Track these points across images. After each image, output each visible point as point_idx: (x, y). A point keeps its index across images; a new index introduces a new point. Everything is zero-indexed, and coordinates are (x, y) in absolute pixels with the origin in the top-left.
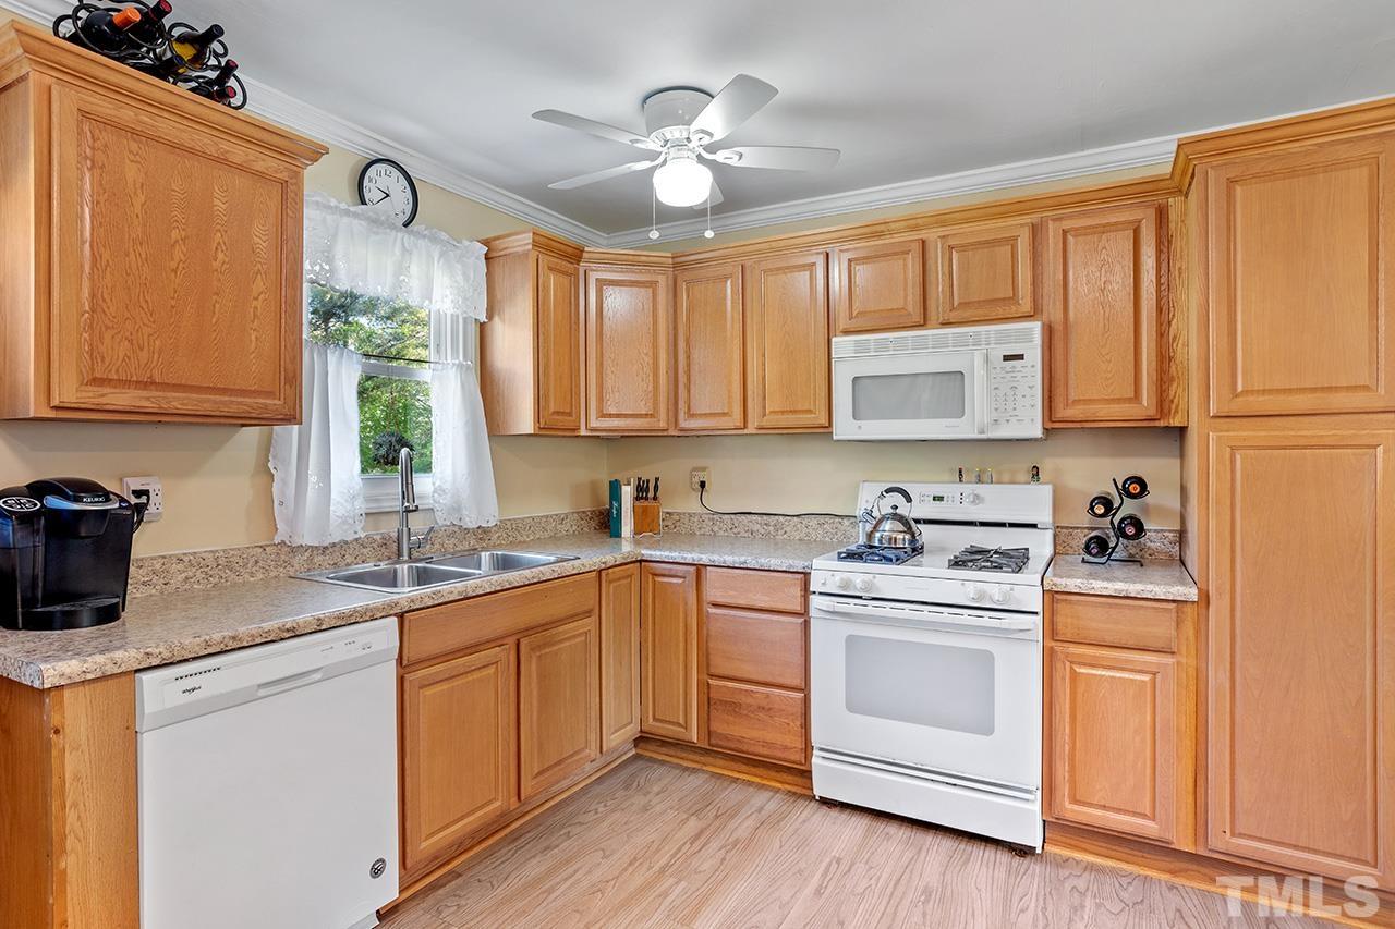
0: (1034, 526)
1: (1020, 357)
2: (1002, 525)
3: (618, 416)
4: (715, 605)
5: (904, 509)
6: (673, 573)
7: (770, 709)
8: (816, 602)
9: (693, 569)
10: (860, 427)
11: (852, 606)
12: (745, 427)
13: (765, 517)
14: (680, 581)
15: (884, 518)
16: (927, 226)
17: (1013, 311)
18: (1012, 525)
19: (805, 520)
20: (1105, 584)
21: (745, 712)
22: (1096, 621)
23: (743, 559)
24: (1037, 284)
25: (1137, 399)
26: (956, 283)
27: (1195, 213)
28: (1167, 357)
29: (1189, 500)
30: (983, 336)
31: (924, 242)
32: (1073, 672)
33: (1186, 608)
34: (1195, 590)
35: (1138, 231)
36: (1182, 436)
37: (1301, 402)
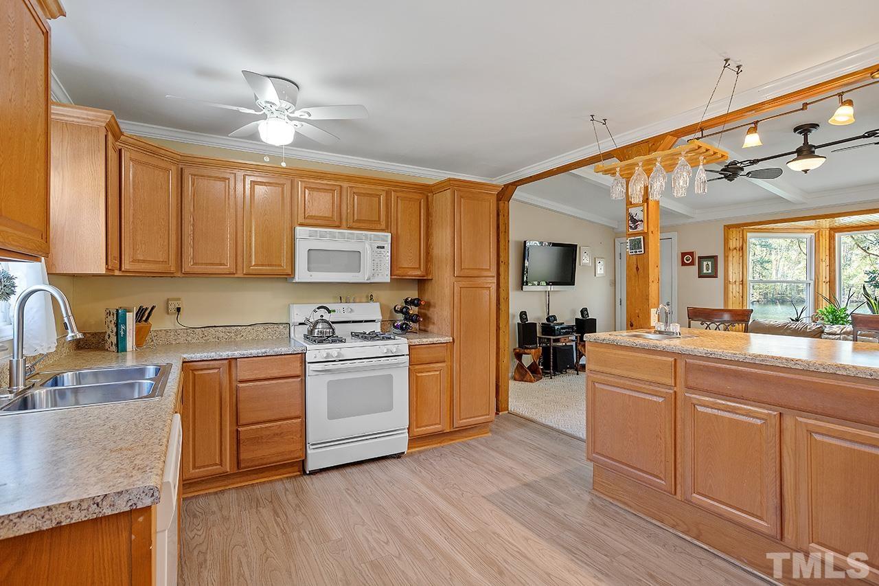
0: (374, 321)
1: (383, 247)
2: (361, 322)
3: (144, 261)
4: (241, 382)
5: (327, 317)
6: (211, 367)
7: (281, 434)
8: (310, 368)
9: (226, 362)
10: (311, 276)
11: (330, 366)
12: (236, 273)
13: (227, 328)
14: (216, 371)
15: (317, 322)
16: (344, 180)
17: (378, 227)
18: (366, 321)
19: (256, 328)
20: (426, 340)
21: (265, 440)
22: (425, 355)
23: (263, 350)
24: (387, 216)
25: (420, 268)
26: (356, 209)
27: (449, 204)
28: (428, 253)
29: (435, 307)
30: (369, 236)
31: (341, 187)
32: (417, 376)
33: (449, 345)
34: (451, 338)
35: (420, 202)
36: (422, 283)
37: (476, 273)
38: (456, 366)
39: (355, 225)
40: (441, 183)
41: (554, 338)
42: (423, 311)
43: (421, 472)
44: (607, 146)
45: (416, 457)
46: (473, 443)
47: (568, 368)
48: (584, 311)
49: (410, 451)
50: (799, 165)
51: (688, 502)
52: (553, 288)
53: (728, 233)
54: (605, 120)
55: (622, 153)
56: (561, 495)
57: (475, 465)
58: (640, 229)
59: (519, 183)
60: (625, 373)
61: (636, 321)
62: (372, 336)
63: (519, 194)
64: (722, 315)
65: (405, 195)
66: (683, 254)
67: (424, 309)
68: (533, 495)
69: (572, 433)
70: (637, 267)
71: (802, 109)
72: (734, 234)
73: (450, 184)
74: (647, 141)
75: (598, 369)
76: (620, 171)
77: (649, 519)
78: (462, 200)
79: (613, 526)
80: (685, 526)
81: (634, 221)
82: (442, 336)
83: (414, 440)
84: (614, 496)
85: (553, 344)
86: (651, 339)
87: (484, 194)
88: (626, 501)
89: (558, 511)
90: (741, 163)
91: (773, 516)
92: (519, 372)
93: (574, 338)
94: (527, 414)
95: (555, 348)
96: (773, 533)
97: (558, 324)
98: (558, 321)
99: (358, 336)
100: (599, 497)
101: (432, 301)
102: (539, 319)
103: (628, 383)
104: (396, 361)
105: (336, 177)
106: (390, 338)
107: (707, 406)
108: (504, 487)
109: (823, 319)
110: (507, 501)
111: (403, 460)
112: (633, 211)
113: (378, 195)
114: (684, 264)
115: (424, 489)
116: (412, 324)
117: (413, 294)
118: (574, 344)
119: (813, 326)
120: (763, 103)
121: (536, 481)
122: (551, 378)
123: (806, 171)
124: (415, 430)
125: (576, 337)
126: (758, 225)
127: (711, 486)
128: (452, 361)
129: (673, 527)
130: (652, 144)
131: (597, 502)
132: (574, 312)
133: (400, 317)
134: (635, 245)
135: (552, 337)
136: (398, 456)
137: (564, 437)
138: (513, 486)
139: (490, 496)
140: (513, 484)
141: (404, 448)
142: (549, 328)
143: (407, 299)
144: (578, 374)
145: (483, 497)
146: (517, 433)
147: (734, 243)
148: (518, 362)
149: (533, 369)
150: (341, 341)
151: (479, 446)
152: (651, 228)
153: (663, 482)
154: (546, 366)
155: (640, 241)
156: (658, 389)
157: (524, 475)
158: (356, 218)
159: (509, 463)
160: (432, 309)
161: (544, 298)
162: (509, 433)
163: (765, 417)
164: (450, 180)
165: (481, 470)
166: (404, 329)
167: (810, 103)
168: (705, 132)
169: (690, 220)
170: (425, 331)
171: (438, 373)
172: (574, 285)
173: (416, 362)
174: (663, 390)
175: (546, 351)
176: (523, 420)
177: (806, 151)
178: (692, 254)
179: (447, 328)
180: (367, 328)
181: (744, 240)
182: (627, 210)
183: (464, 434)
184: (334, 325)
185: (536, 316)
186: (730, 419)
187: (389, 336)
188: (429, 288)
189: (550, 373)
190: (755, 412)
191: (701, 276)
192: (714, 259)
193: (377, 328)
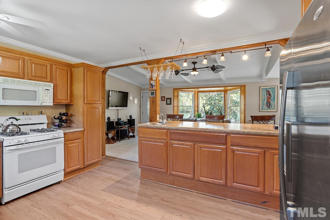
0: (43, 123)
1: (49, 90)
8: (5, 149)
10: (5, 102)
15: (9, 126)
17: (46, 80)
24: (51, 76)
25: (67, 99)
26: (33, 71)
27: (82, 73)
28: (71, 93)
29: (74, 116)
30: (41, 84)
31: (24, 59)
32: (68, 146)
33: (82, 131)
34: (83, 129)
35: (68, 71)
36: (68, 106)
37: (94, 102)
38: (85, 140)
39: (32, 78)
40: (78, 64)
41: (121, 126)
42: (68, 118)
43: (71, 187)
44: (145, 59)
45: (68, 181)
46: (93, 170)
47: (126, 137)
48: (131, 116)
49: (64, 179)
50: (193, 73)
51: (171, 174)
52: (120, 108)
53: (174, 91)
54: (144, 50)
55: (149, 62)
56: (131, 182)
57: (96, 179)
58: (154, 88)
59: (110, 68)
60: (152, 137)
61: (152, 119)
62: (42, 131)
63: (109, 72)
64: (176, 116)
65: (61, 67)
66: (162, 97)
67: (69, 117)
68: (121, 185)
69: (131, 160)
70: (153, 101)
71: (197, 58)
72: (176, 91)
73: (83, 65)
74: (156, 60)
75: (142, 136)
76: (150, 68)
77: (159, 183)
78: (88, 72)
79: (149, 188)
80: (170, 182)
81: (152, 86)
82: (79, 128)
83: (66, 174)
84: (148, 178)
85: (120, 129)
86: (159, 125)
87: (97, 71)
88: (152, 179)
89: (130, 188)
90: (179, 70)
91: (192, 173)
92: (107, 140)
93: (127, 126)
94: (114, 156)
95: (121, 130)
96: (192, 177)
97: (122, 121)
98: (121, 120)
99: (35, 131)
100: (143, 180)
101: (73, 114)
102: (114, 120)
103: (152, 140)
104: (56, 141)
105: (22, 53)
106: (53, 131)
107: (176, 144)
108: (109, 184)
109: (196, 117)
110: (112, 189)
111: (61, 184)
112: (152, 82)
113: (45, 65)
114: (162, 100)
115: (75, 194)
116: (63, 124)
117: (63, 111)
118: (127, 128)
119: (194, 119)
120: (188, 54)
121: (121, 180)
122: (120, 141)
123: (194, 75)
124: (67, 170)
125: (128, 126)
126: (181, 89)
127: (177, 168)
128: (84, 138)
129: (166, 183)
130: (158, 61)
131: (143, 182)
132: (127, 117)
133: (57, 121)
134: (152, 94)
135: (120, 126)
136: (59, 183)
137: (128, 162)
138: (112, 183)
139: (104, 189)
140: (112, 182)
141: (62, 178)
142: (119, 123)
143: (61, 113)
144: (129, 139)
145: (101, 190)
146: (111, 163)
147: (176, 94)
148: (107, 136)
149: (113, 138)
150: (26, 134)
151: (95, 171)
152: (157, 89)
153: (164, 170)
154: (118, 137)
155: (154, 93)
156: (162, 141)
157: (116, 178)
158: (33, 75)
159: (110, 175)
160: (73, 117)
161: (116, 112)
162: (107, 164)
163: (191, 145)
164: (82, 63)
165: (99, 180)
166: (60, 126)
167: (198, 57)
168: (173, 60)
169: (164, 86)
170: (70, 127)
171: (78, 144)
172: (127, 107)
173: (67, 140)
174: (163, 141)
175: (117, 132)
176: (112, 158)
177: (194, 69)
178: (164, 97)
179: (81, 125)
180: (40, 127)
181: (178, 94)
182: (150, 82)
183: (89, 167)
184: (20, 127)
185: (114, 118)
186: (182, 147)
187: (53, 130)
188: (71, 108)
189: (119, 140)
190: (188, 144)
191: (167, 104)
192: (170, 99)
193: (45, 126)
